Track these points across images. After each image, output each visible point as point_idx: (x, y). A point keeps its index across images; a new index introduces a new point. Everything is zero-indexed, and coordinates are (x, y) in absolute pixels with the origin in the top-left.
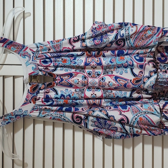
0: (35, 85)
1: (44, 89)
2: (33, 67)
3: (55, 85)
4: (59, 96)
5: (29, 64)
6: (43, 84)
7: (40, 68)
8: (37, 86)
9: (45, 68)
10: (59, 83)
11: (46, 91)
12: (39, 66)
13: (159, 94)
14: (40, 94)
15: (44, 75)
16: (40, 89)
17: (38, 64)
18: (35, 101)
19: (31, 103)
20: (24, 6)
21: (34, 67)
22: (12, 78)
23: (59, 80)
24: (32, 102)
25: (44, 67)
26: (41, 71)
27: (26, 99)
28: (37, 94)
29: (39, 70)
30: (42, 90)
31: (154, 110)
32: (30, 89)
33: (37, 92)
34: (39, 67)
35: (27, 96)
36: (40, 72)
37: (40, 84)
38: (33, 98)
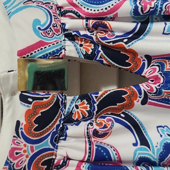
0: (48, 104)
1: (85, 119)
2: (37, 21)
3: (137, 103)
4: (153, 154)
5: (21, 9)
6: (82, 98)
7: (70, 23)
8: (57, 106)
9: (91, 22)
10: (159, 92)
11: (96, 127)
12: (63, 14)
14: (69, 142)
15: (86, 56)
16: (69, 119)
17: (59, 8)
21: (44, 19)
23: (156, 78)
25: (87, 19)
27: (7, 163)
28: (55, 141)
29: (67, 36)
30: (78, 122)
32: (23, 121)
33: (54, 133)
34: (64, 20)
35: (13, 149)
36: (68, 43)
37: (69, 98)
38: (40, 159)
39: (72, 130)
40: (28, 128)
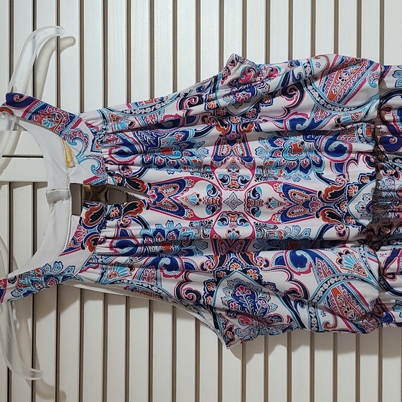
0: (98, 208)
1: (116, 218)
2: (93, 166)
3: (144, 209)
4: (150, 232)
5: (85, 159)
6: (115, 206)
7: (110, 167)
8: (103, 210)
9: (121, 167)
10: (155, 203)
11: (122, 222)
12: (106, 162)
13: (380, 230)
14: (107, 229)
15: (118, 184)
16: (108, 218)
17: (104, 159)
18: (94, 244)
19: (83, 248)
20: (58, 24)
21: (96, 165)
22: (30, 187)
23: (154, 196)
24: (87, 248)
25: (119, 165)
26: (111, 175)
27: (73, 239)
28: (100, 229)
29: (108, 174)
30: (113, 219)
31: (368, 273)
32: (84, 217)
33: (100, 225)
34: (107, 165)
35: (77, 232)
36: (109, 177)
37: (109, 206)
38: (91, 238)
39: (109, 223)
40: (86, 221)
